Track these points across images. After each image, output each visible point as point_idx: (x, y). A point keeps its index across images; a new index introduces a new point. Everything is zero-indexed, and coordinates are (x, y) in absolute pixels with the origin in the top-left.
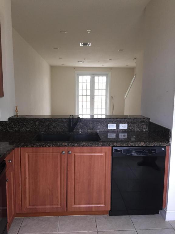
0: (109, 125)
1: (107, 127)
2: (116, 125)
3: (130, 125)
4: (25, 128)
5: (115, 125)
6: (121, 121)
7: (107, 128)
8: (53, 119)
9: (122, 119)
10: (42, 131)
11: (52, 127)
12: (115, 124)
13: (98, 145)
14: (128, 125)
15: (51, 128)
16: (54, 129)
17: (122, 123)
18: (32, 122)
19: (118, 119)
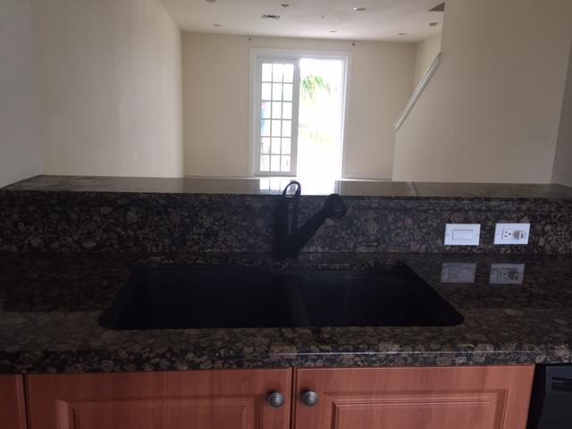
0: (449, 228)
1: (442, 234)
2: (482, 229)
3: (539, 227)
4: (76, 238)
5: (476, 228)
6: (502, 212)
7: (439, 242)
8: (203, 197)
9: (510, 204)
10: (154, 250)
11: (198, 234)
12: (478, 223)
13: (469, 357)
14: (532, 227)
15: (196, 237)
16: (210, 243)
17: (509, 220)
18: (106, 210)
19: (493, 203)
